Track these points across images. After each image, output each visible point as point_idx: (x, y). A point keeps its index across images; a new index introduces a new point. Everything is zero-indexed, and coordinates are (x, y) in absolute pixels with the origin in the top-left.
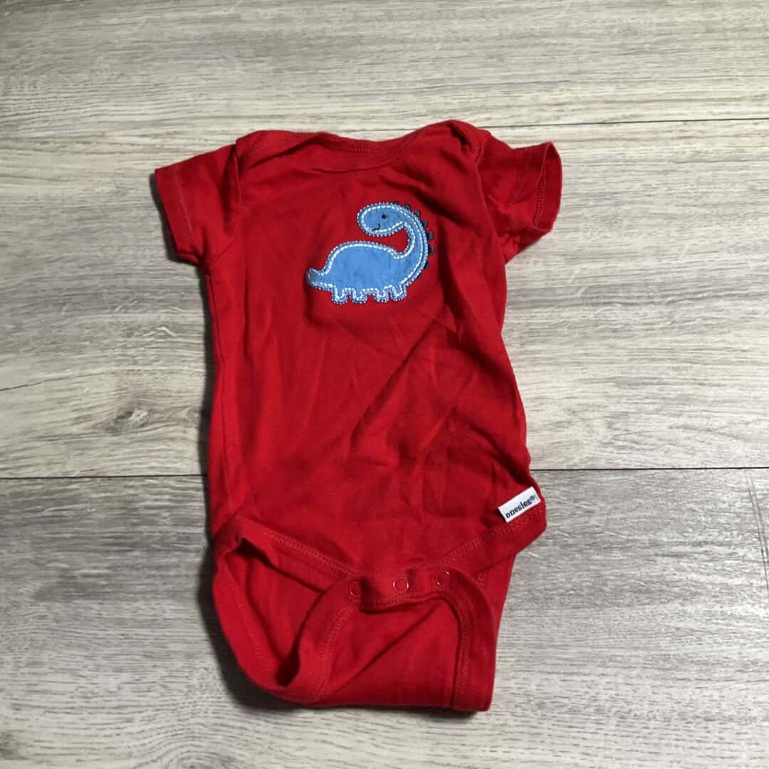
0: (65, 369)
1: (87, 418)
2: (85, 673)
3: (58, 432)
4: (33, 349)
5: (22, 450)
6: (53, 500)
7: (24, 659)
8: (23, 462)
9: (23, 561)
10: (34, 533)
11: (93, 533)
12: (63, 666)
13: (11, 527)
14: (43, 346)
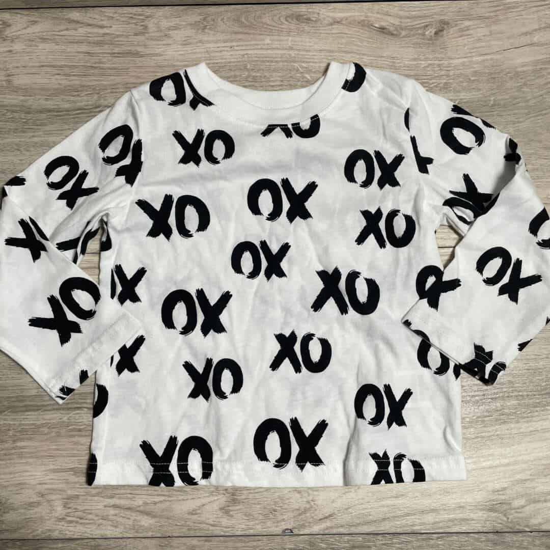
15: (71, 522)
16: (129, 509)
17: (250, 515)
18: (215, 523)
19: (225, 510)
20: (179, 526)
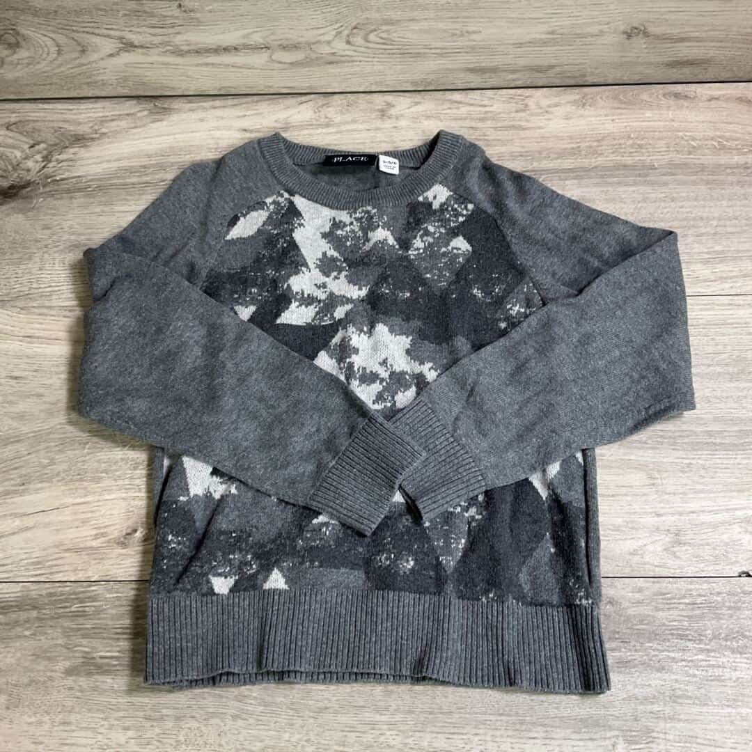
0: (86, 496)
1: (103, 535)
2: (101, 730)
3: (82, 546)
4: (64, 479)
5: (55, 559)
6: (77, 599)
7: (57, 719)
8: (55, 569)
9: (56, 645)
10: (65, 625)
11: (107, 625)
12: (84, 725)
13: (48, 619)
14: (70, 477)
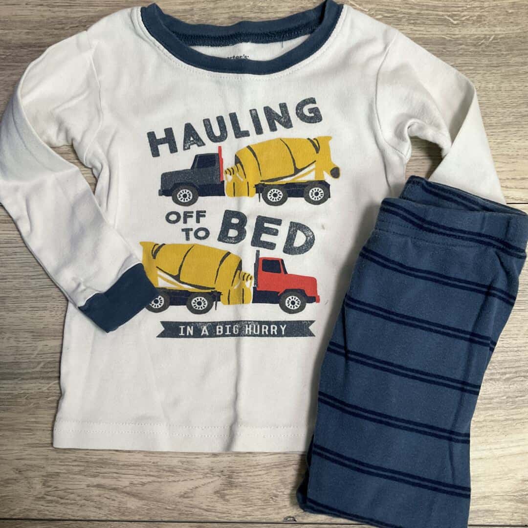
15: (51, 501)
16: (114, 489)
17: (247, 500)
18: (209, 507)
19: (220, 494)
20: (169, 509)
